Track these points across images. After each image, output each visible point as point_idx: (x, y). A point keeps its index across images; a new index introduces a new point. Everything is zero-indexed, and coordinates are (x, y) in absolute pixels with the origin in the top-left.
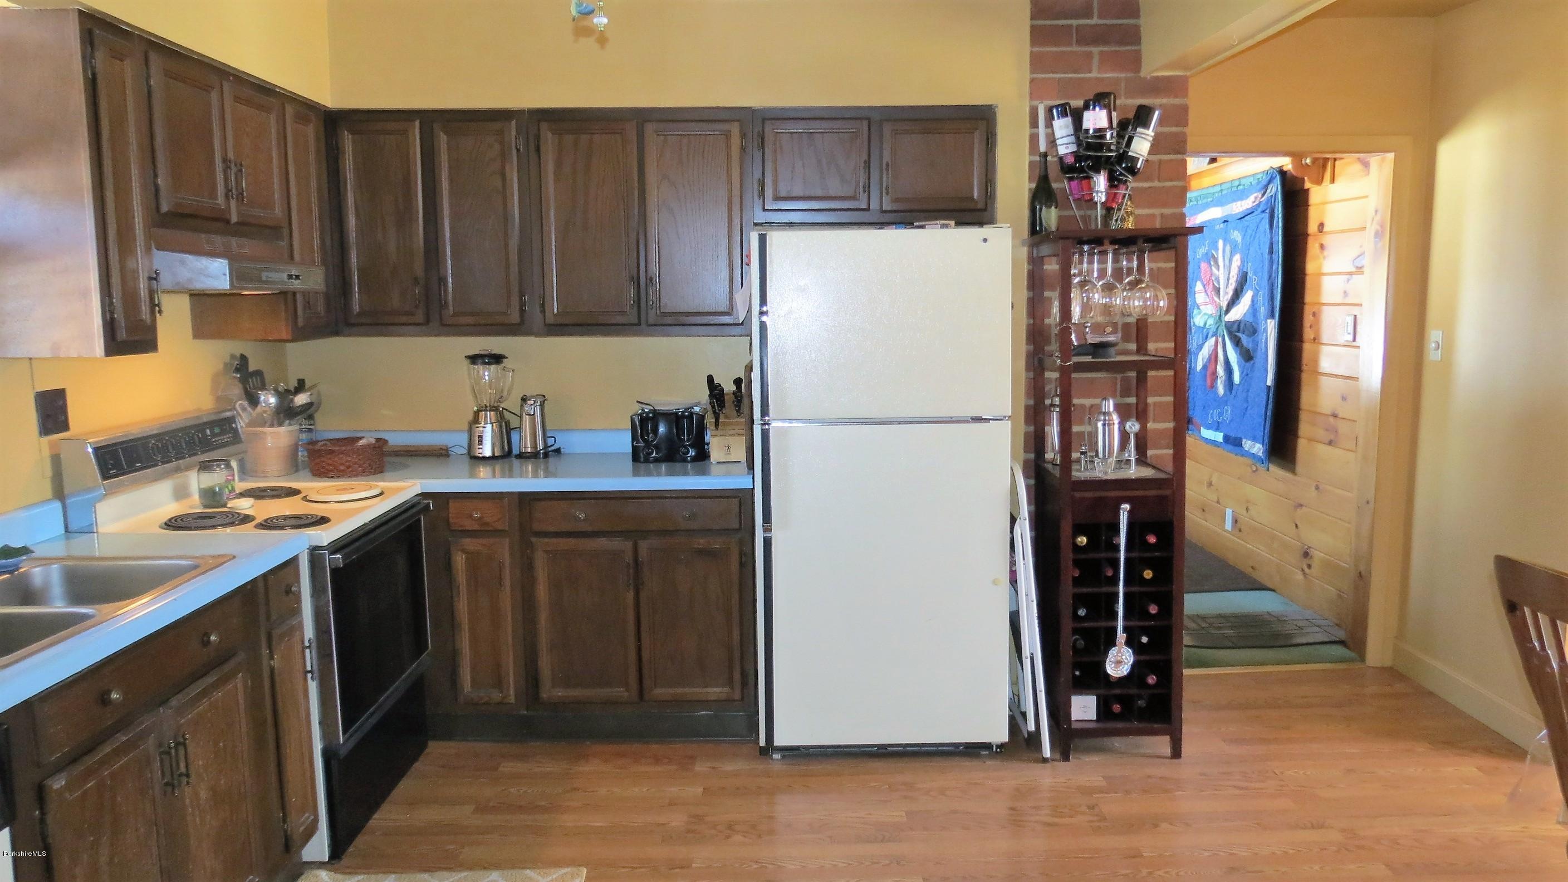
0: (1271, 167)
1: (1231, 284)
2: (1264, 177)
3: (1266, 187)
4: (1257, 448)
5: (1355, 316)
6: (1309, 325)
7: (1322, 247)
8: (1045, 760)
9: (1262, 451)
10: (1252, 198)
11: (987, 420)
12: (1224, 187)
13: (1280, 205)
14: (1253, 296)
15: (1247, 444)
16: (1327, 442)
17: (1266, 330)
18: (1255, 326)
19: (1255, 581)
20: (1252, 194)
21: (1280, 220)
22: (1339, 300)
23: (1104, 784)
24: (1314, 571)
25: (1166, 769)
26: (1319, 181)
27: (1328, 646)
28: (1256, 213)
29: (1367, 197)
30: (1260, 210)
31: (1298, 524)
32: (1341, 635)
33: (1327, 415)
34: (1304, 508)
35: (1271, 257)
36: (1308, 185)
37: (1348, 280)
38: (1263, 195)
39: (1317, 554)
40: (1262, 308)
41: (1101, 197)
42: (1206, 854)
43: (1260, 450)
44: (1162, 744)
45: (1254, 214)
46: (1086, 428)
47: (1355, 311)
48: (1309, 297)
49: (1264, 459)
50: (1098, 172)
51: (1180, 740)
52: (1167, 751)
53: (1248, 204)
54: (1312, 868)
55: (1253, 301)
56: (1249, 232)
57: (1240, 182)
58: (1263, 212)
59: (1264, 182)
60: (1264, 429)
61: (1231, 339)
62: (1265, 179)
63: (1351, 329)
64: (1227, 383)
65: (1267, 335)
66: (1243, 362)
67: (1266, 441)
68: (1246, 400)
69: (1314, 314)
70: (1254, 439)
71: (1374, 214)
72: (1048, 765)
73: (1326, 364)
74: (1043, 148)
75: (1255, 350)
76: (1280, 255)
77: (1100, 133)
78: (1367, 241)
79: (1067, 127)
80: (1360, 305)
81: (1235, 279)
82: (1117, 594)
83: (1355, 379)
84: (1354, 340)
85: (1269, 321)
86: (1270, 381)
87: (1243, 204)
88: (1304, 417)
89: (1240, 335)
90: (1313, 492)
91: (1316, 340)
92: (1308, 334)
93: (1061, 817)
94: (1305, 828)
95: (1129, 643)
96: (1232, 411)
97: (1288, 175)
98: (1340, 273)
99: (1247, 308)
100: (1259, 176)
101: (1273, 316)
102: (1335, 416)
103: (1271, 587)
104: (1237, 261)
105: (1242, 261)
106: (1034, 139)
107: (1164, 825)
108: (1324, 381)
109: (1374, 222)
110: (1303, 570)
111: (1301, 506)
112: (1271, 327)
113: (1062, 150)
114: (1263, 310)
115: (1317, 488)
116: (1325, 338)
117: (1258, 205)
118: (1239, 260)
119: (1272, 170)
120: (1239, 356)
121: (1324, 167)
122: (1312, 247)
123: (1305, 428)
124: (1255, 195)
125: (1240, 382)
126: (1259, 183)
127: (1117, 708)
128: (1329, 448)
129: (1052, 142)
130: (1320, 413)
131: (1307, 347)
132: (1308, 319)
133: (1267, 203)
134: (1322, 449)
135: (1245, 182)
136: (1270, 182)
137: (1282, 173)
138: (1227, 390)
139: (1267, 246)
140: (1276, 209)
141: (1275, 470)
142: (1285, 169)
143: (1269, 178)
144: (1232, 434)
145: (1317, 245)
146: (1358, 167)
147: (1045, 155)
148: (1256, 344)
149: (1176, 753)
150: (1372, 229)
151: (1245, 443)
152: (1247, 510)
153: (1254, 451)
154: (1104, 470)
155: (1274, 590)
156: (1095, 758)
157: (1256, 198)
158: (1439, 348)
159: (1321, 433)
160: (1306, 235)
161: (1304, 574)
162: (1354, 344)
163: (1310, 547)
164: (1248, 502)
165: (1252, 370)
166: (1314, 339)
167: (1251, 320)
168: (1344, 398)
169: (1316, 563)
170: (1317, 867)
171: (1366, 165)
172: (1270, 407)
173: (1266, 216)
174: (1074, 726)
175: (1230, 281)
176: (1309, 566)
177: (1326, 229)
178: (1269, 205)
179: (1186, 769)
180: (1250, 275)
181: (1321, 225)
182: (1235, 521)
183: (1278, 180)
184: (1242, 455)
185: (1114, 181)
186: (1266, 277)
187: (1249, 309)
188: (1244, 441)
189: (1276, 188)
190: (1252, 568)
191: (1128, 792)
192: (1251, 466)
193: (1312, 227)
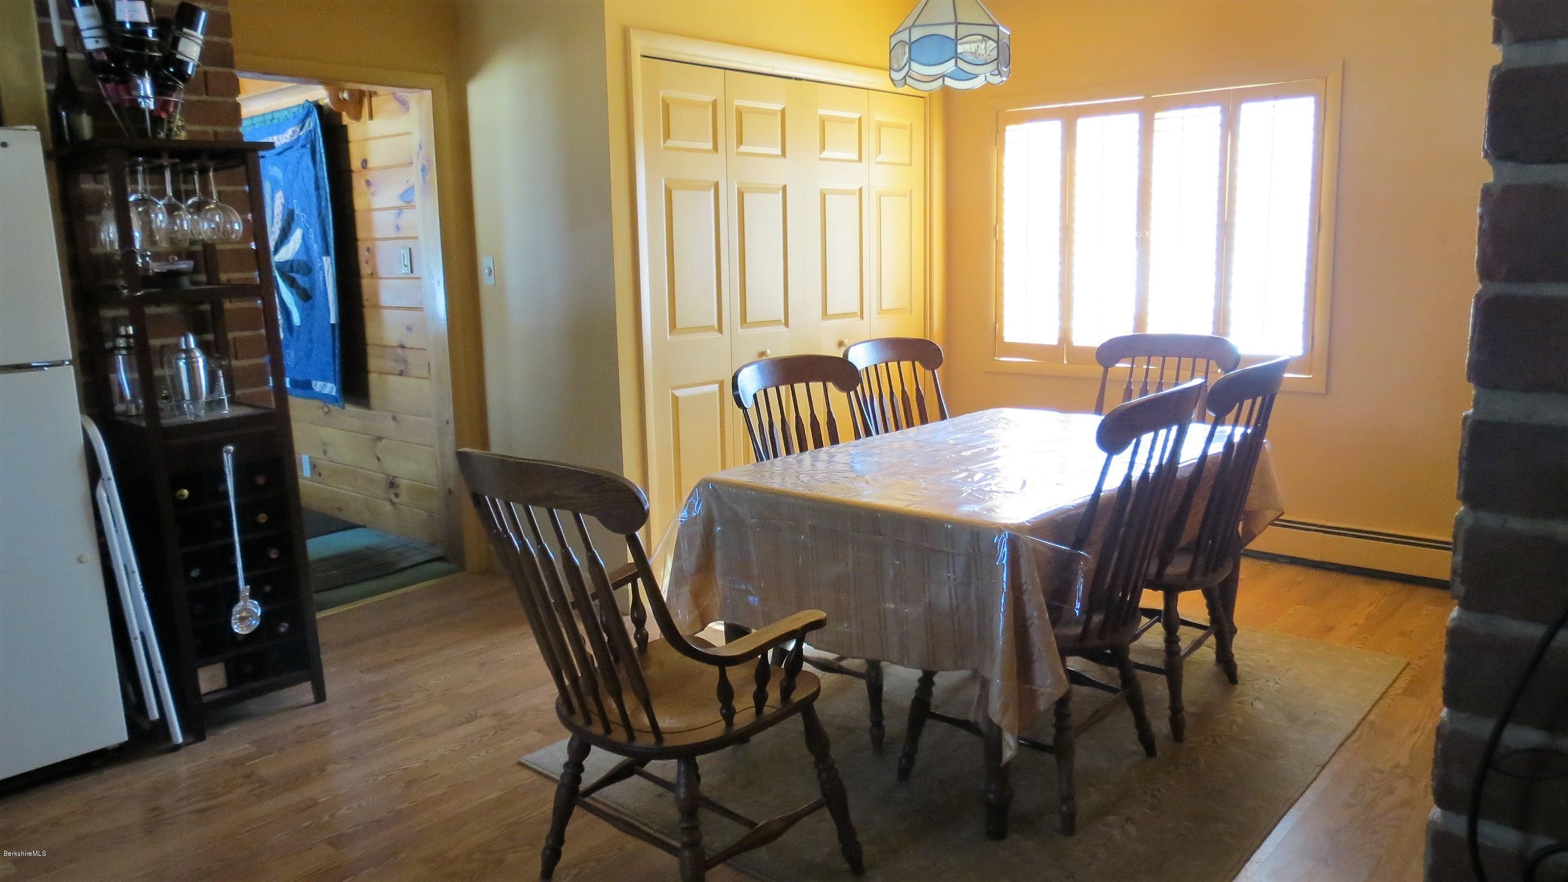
0: (307, 100)
1: (277, 223)
2: (300, 111)
3: (303, 122)
4: (330, 388)
5: (410, 249)
6: (364, 262)
7: (368, 183)
8: (177, 748)
9: (335, 390)
10: (290, 132)
11: (40, 368)
12: (255, 121)
13: (321, 140)
14: (303, 235)
15: (318, 386)
16: (398, 373)
17: (322, 268)
18: (310, 264)
19: (344, 522)
20: (290, 128)
21: (323, 155)
22: (392, 234)
23: (254, 749)
24: (403, 499)
25: (313, 716)
26: (357, 117)
27: (429, 565)
28: (296, 147)
29: (409, 133)
30: (299, 144)
31: (380, 455)
32: (439, 552)
33: (393, 347)
34: (384, 441)
35: (319, 193)
36: (346, 120)
37: (399, 214)
38: (301, 130)
39: (403, 483)
40: (315, 246)
41: (149, 104)
42: (381, 778)
43: (333, 389)
44: (304, 691)
45: (293, 149)
46: (167, 372)
47: (410, 243)
48: (361, 233)
49: (339, 398)
50: (142, 75)
51: (323, 682)
52: (310, 697)
53: (286, 138)
54: (478, 755)
55: (303, 239)
56: (290, 167)
57: (273, 116)
58: (303, 146)
59: (301, 116)
60: (335, 368)
61: (284, 280)
62: (302, 113)
63: (407, 262)
64: (286, 327)
65: (324, 273)
66: (302, 302)
67: (338, 379)
68: (310, 340)
69: (368, 250)
70: (324, 379)
71: (419, 149)
72: (181, 751)
73: (386, 298)
74: (59, 40)
75: (313, 288)
76: (328, 190)
77: (138, 27)
78: (414, 176)
79: (94, 16)
80: (416, 238)
81: (280, 217)
82: (233, 545)
83: (421, 309)
84: (412, 272)
85: (324, 258)
86: (333, 319)
87: (280, 139)
88: (371, 351)
89: (294, 275)
90: (392, 423)
91: (373, 275)
92: (365, 269)
93: (216, 798)
94: (461, 724)
95: (253, 596)
96: (296, 354)
97: (324, 108)
98: (389, 209)
99: (298, 246)
100: (295, 110)
101: (327, 253)
102: (402, 347)
103: (360, 523)
104: (280, 198)
105: (286, 199)
106: (45, 30)
107: (330, 768)
108: (386, 314)
109: (420, 156)
110: (391, 501)
111: (380, 438)
112: (327, 267)
113: (90, 45)
114: (316, 247)
115: (394, 418)
116: (382, 272)
117: (298, 139)
118: (282, 196)
119: (308, 104)
120: (297, 298)
121: (360, 103)
122: (358, 183)
123: (374, 362)
124: (294, 128)
125: (302, 322)
126: (295, 116)
127: (249, 668)
128: (400, 378)
129: (74, 33)
130: (387, 346)
131: (365, 283)
132: (363, 255)
133: (307, 137)
134: (394, 381)
135: (282, 116)
136: (308, 115)
137: (319, 107)
138: (288, 333)
139: (313, 180)
140: (317, 144)
141: (351, 409)
142: (321, 103)
143: (306, 111)
144: (299, 378)
145: (363, 182)
146: (395, 105)
147: (63, 51)
148: (313, 283)
149: (320, 696)
150: (417, 166)
151: (316, 385)
152: (325, 452)
153: (326, 391)
154: (195, 412)
155: (364, 527)
156: (233, 728)
157: (294, 132)
158: (491, 274)
159: (391, 365)
160: (350, 172)
161: (393, 504)
162: (412, 275)
163: (394, 477)
164: (324, 444)
165: (312, 307)
166: (372, 274)
167: (303, 257)
168: (409, 329)
169: (403, 491)
170: (483, 753)
171: (404, 103)
172: (337, 344)
173: (307, 151)
174: (206, 700)
175: (275, 220)
176: (397, 495)
177: (370, 165)
178: (309, 140)
179: (333, 709)
180: (297, 212)
181: (365, 163)
182: (314, 466)
183: (315, 113)
184: (314, 398)
185: (161, 88)
186: (315, 213)
187: (300, 246)
188: (314, 382)
189: (314, 122)
190: (339, 509)
191: (281, 749)
192: (322, 408)
193: (355, 164)
